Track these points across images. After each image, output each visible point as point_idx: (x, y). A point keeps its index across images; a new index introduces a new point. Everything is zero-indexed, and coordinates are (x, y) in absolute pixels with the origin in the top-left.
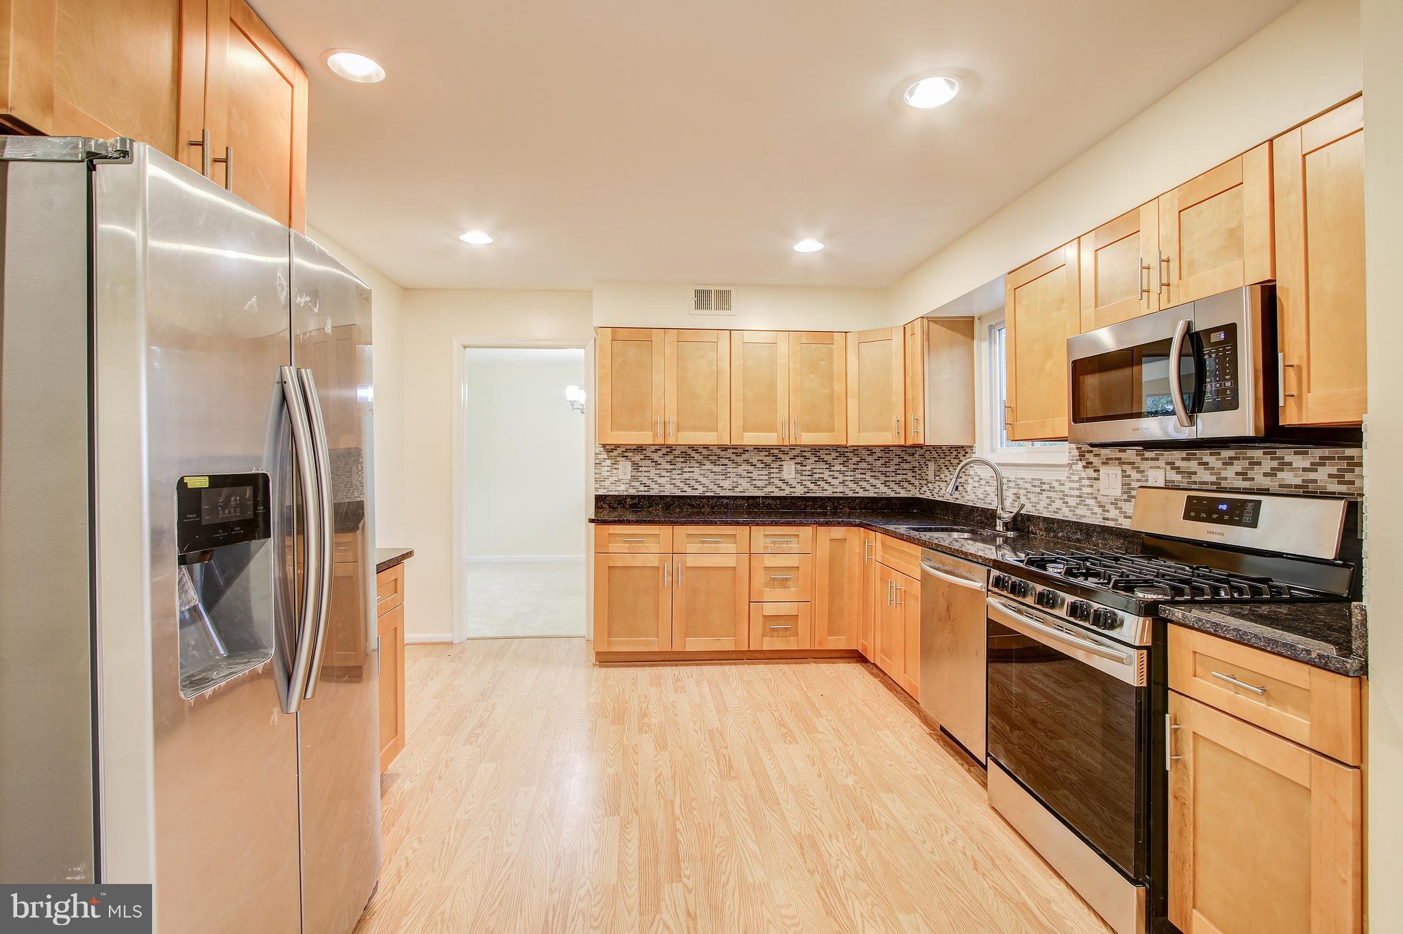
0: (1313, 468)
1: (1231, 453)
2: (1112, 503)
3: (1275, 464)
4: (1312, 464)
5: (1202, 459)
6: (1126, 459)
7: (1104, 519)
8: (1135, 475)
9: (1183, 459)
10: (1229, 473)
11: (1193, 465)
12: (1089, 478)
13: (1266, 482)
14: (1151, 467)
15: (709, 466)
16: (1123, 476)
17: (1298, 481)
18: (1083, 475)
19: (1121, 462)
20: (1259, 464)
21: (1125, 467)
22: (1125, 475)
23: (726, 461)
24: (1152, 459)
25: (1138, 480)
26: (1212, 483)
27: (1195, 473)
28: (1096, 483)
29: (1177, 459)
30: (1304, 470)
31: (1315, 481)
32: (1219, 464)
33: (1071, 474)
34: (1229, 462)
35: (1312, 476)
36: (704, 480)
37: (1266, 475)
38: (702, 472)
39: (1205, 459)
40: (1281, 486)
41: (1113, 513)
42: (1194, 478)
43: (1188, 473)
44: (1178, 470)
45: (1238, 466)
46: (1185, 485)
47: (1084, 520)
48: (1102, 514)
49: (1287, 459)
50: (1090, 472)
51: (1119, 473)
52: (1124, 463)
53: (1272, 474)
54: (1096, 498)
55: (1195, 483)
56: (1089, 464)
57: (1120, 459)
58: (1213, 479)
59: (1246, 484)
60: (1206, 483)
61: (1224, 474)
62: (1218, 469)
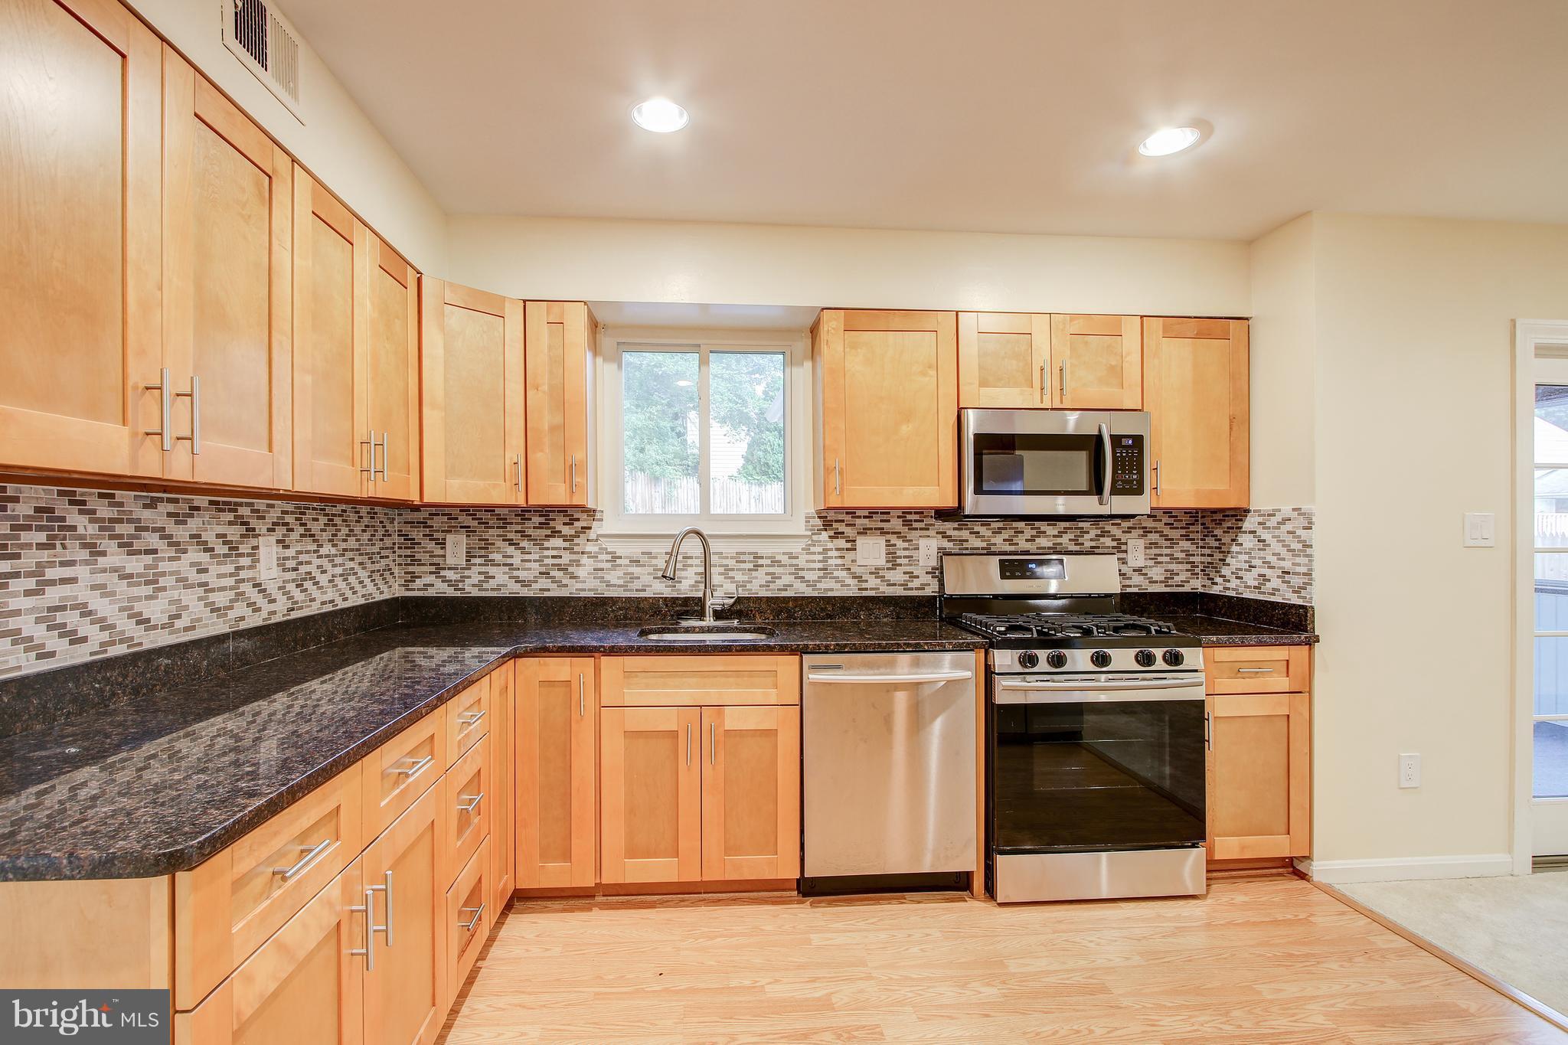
0: (1060, 535)
1: (1001, 525)
2: (871, 573)
3: (1034, 532)
4: (1059, 532)
5: (973, 529)
6: (890, 529)
7: (859, 589)
8: (900, 544)
9: (954, 529)
10: (998, 540)
11: (965, 534)
12: (838, 549)
13: (1028, 546)
14: (920, 536)
15: (115, 557)
16: (887, 546)
17: (1050, 544)
18: (830, 545)
19: (883, 532)
20: (1023, 532)
21: (889, 537)
22: (889, 544)
23: (153, 540)
24: (921, 529)
25: (905, 549)
26: (983, 549)
27: (967, 541)
28: (850, 555)
29: (949, 529)
30: (1054, 536)
31: (1061, 544)
32: (989, 533)
33: (810, 545)
34: (998, 531)
35: (1059, 540)
36: (101, 606)
37: (1027, 540)
38: (100, 578)
39: (976, 529)
40: (1038, 548)
41: (873, 582)
42: (965, 545)
43: (960, 541)
44: (949, 538)
45: (1005, 535)
46: (957, 551)
47: (830, 594)
48: (856, 585)
49: (1043, 529)
50: (841, 543)
51: (884, 543)
52: (888, 533)
53: (1032, 540)
54: (849, 569)
55: (967, 549)
56: (838, 535)
57: (883, 529)
58: (984, 545)
59: (1012, 548)
60: (978, 549)
61: (993, 541)
62: (988, 537)
